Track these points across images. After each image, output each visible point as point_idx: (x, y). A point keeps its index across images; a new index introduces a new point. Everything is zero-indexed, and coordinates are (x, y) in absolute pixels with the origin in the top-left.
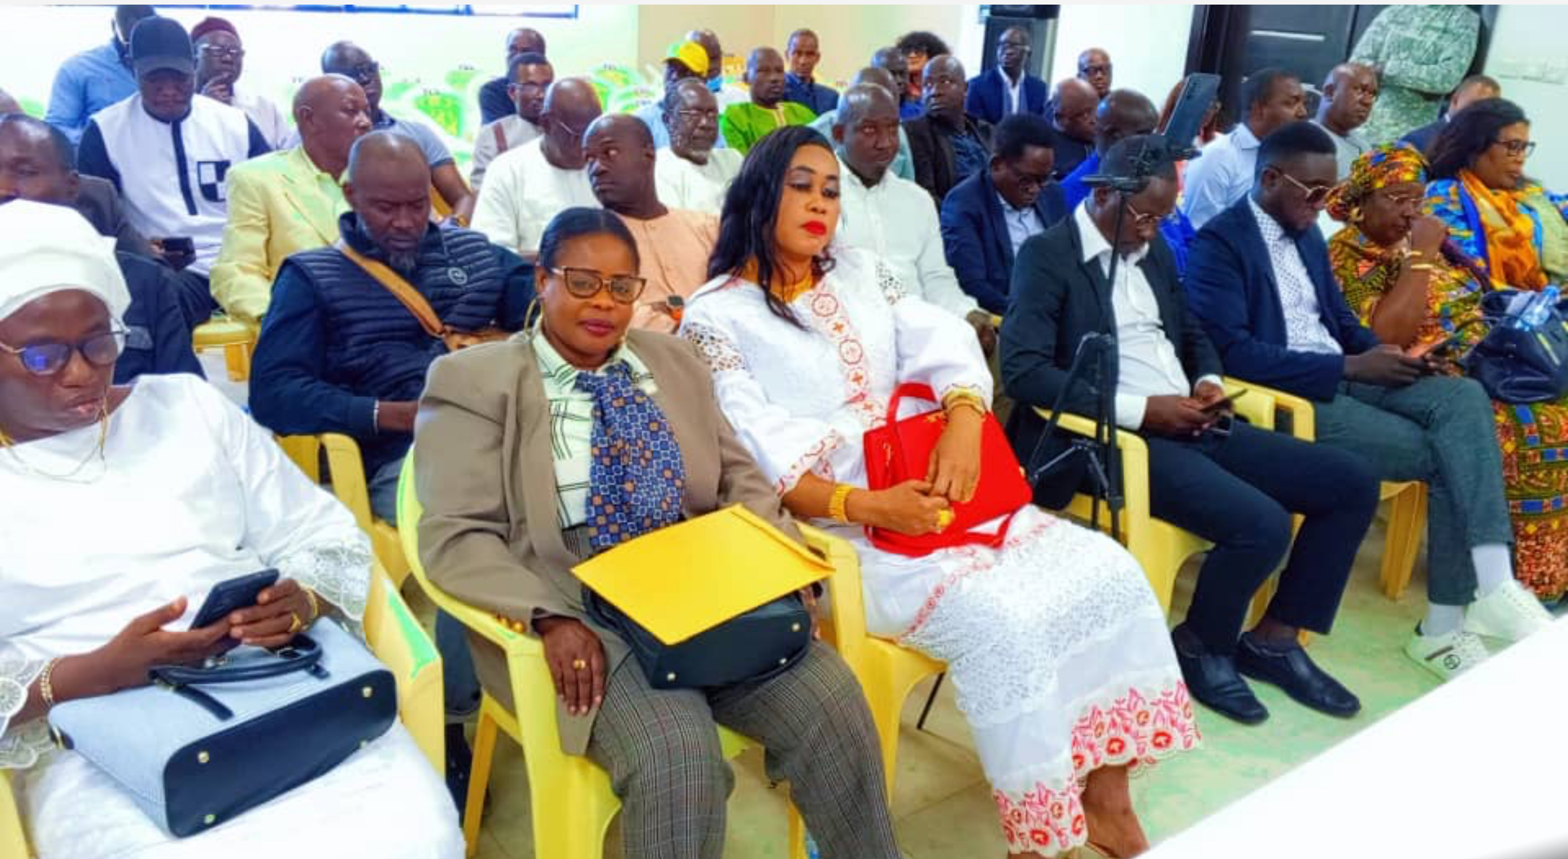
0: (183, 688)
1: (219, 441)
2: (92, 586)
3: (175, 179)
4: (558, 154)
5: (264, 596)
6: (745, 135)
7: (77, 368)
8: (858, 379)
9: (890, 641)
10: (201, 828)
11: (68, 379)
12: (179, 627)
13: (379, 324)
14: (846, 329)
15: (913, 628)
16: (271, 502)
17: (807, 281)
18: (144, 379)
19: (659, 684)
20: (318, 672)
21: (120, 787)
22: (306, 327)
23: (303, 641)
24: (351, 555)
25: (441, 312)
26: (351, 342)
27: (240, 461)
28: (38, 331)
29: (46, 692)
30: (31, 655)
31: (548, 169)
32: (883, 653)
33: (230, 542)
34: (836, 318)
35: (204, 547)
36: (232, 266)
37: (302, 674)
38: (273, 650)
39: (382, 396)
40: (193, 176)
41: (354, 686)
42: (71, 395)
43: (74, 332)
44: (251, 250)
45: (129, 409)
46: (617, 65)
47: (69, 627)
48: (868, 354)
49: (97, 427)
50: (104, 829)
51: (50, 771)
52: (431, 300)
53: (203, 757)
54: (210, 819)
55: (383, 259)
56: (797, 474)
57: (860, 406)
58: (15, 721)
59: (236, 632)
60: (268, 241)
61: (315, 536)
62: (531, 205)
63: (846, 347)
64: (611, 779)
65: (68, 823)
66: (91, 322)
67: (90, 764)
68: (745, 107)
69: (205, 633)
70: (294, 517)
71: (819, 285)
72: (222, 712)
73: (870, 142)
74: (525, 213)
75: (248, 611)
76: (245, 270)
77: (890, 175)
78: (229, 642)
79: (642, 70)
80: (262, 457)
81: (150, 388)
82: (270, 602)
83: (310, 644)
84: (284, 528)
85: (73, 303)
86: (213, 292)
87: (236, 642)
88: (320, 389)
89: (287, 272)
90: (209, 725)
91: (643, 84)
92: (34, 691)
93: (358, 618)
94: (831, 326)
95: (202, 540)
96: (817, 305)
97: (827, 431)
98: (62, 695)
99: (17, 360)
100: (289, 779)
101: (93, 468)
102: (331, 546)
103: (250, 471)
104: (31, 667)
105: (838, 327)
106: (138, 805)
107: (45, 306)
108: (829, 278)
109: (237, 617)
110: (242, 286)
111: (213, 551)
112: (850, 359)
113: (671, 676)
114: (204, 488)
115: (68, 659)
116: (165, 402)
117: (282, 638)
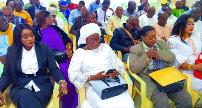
0: (104, 82)
1: (109, 52)
2: (94, 67)
3: (104, 18)
4: (149, 16)
5: (114, 72)
6: (174, 13)
7: (96, 42)
8: (194, 52)
9: (196, 92)
10: (104, 99)
11: (95, 43)
12: (104, 74)
13: (126, 38)
14: (193, 44)
15: (200, 91)
16: (114, 60)
17: (188, 37)
18: (102, 44)
19: (161, 91)
20: (119, 82)
21: (96, 91)
22: (117, 38)
23: (117, 78)
24: (122, 68)
25: (133, 37)
26: (122, 40)
27: (111, 55)
28: (92, 38)
29: (89, 79)
30: (88, 74)
31: (147, 18)
32: (194, 93)
33: (109, 64)
34: (192, 43)
35: (107, 65)
36: (108, 29)
37: (117, 82)
38: (114, 78)
39: (125, 47)
40: (106, 17)
41: (123, 85)
42: (95, 45)
43: (96, 38)
44: (110, 27)
45: (100, 47)
46: (155, 2)
47: (92, 72)
48: (197, 48)
49: (97, 49)
50: (94, 96)
51: (88, 88)
52: (132, 35)
53: (106, 91)
54: (106, 98)
55: (128, 30)
56: (182, 63)
57: (194, 55)
58: (86, 82)
59: (110, 76)
60: (112, 26)
61: (119, 64)
62: (144, 22)
63: (193, 47)
64: (153, 103)
65: (90, 95)
66: (98, 37)
67: (93, 88)
68: (175, 9)
69: (107, 75)
70: (116, 62)
71: (190, 38)
72: (109, 86)
73: (196, 15)
74: (143, 23)
75: (112, 73)
76: (109, 30)
77: (199, 20)
78: (109, 76)
79: (158, 3)
80: (113, 54)
81: (102, 45)
82: (114, 73)
83: (118, 79)
84: (115, 63)
85: (96, 35)
86: (105, 32)
87: (110, 77)
88: (118, 45)
89: (116, 31)
90: (107, 87)
91: (158, 5)
92: (88, 79)
93: (123, 76)
94: (191, 43)
95: (107, 64)
96: (189, 40)
97: (188, 58)
98: (91, 80)
99: (90, 41)
100: (115, 95)
101: (96, 54)
102: (120, 66)
103: (112, 56)
104: (88, 76)
105: (192, 44)
106: (98, 94)
107: (93, 35)
108: (191, 37)
109: (110, 74)
110: (109, 31)
111: (108, 65)
112: (193, 48)
113: (163, 90)
114: (107, 58)
115: (92, 76)
116: (104, 47)
117: (115, 77)
